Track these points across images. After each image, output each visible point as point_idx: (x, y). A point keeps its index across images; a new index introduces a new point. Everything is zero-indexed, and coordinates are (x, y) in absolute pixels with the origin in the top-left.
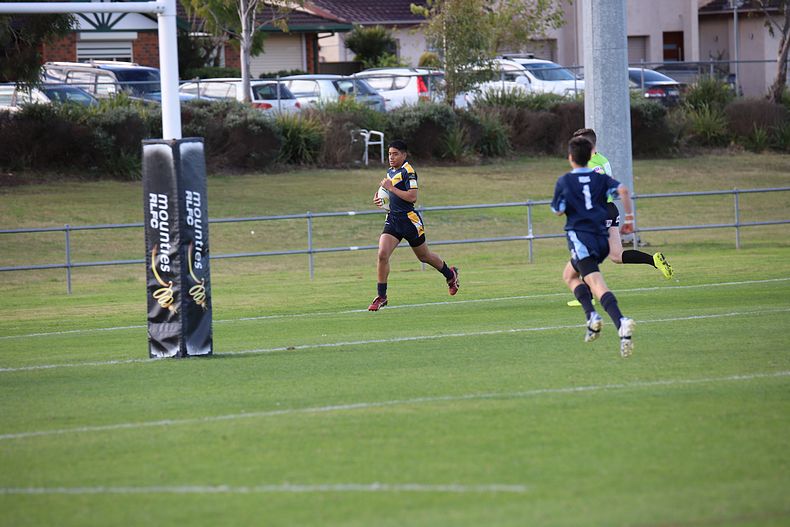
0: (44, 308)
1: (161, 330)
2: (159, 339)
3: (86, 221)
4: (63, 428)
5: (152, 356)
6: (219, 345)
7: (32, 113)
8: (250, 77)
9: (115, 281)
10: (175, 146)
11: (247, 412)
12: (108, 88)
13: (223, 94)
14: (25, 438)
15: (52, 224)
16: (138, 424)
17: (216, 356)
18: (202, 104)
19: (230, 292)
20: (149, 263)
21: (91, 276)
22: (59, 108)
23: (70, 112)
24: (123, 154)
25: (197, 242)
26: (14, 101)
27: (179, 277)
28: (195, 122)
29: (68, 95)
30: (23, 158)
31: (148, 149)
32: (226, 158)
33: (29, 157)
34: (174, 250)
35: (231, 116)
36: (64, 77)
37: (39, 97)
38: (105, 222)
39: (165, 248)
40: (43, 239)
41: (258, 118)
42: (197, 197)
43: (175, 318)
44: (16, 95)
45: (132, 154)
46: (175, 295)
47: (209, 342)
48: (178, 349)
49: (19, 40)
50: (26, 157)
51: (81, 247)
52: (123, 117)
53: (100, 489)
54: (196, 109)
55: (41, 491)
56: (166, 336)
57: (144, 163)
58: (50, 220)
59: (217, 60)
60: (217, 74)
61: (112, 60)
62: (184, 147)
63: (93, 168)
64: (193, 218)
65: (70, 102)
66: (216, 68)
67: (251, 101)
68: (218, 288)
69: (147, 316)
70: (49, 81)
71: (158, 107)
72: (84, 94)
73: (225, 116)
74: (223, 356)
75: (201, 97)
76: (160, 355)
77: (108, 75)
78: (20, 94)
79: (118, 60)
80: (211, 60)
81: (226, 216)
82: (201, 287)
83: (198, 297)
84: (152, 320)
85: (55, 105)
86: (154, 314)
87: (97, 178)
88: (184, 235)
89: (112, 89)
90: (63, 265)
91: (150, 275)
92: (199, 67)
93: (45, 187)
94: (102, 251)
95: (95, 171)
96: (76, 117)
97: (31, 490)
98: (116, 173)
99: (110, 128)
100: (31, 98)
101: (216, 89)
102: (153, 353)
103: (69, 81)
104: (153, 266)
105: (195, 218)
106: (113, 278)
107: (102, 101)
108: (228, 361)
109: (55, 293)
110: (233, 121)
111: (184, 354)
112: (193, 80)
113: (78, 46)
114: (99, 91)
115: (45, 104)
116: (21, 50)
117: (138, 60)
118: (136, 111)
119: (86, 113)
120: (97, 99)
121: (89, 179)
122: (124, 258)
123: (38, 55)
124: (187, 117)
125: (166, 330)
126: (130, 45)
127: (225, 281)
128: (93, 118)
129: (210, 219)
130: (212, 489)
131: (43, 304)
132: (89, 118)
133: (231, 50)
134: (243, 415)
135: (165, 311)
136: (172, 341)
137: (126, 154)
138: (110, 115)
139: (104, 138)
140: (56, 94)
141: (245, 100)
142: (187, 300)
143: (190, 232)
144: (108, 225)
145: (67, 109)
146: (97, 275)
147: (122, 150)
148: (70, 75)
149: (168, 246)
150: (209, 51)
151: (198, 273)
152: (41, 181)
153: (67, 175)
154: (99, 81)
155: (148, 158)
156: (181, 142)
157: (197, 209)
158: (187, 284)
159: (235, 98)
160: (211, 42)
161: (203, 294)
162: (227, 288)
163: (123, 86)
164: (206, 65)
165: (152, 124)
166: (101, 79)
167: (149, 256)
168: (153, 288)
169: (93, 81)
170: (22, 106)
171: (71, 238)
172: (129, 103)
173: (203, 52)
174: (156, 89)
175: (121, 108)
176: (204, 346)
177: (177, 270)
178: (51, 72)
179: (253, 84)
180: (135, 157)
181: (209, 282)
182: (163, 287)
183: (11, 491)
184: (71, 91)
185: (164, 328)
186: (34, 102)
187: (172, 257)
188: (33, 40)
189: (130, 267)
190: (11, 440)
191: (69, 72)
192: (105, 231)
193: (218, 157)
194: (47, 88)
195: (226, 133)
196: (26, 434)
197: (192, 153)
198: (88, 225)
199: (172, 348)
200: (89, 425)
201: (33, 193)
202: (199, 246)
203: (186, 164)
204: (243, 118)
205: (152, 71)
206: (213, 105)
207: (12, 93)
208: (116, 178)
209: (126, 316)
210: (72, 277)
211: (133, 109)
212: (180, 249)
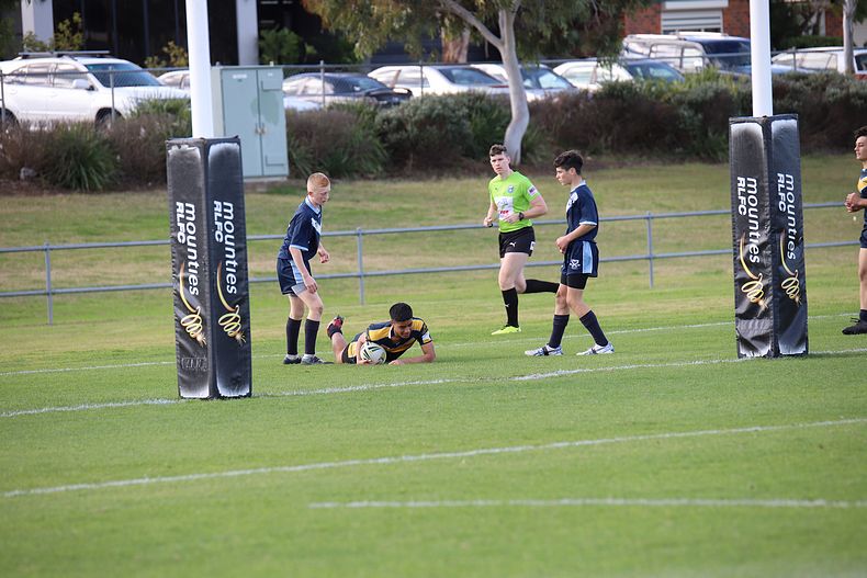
0: (624, 304)
1: (750, 326)
2: (748, 337)
3: (670, 208)
4: (644, 434)
5: (740, 356)
6: (815, 344)
7: (613, 92)
8: (853, 46)
9: (701, 274)
10: (766, 124)
11: (846, 418)
12: (695, 61)
13: (822, 65)
14: (603, 445)
15: (634, 212)
16: (726, 431)
17: (812, 356)
18: (799, 77)
19: (829, 284)
20: (736, 253)
21: (676, 268)
22: (641, 86)
23: (653, 89)
24: (710, 134)
25: (790, 230)
26: (594, 79)
27: (770, 269)
28: (791, 97)
29: (652, 70)
30: (602, 140)
31: (735, 128)
32: (825, 137)
33: (609, 139)
34: (764, 239)
35: (831, 90)
36: (647, 51)
37: (620, 74)
38: (691, 209)
39: (754, 237)
40: (623, 229)
41: (862, 91)
42: (790, 180)
43: (765, 314)
44: (595, 72)
45: (720, 134)
46: (765, 289)
47: (804, 340)
48: (769, 348)
49: (599, 12)
50: (606, 140)
51: (665, 236)
52: (711, 94)
53: (684, 501)
54: (792, 83)
55: (620, 502)
56: (756, 333)
57: (732, 144)
58: (631, 207)
59: (816, 28)
60: (817, 42)
61: (699, 30)
62: (775, 125)
63: (677, 150)
64: (785, 203)
65: (653, 78)
66: (815, 37)
67: (853, 72)
68: (815, 280)
69: (735, 312)
70: (631, 56)
71: (749, 81)
72: (670, 69)
73: (824, 89)
74: (820, 356)
75: (798, 70)
76: (749, 355)
77: (695, 48)
78: (600, 70)
79: (706, 30)
80: (809, 28)
81: (824, 200)
82: (795, 279)
83: (791, 290)
84: (741, 317)
85: (637, 82)
86: (742, 309)
87: (682, 161)
88: (777, 223)
89: (699, 63)
90: (644, 256)
91: (738, 267)
92: (795, 36)
93: (625, 171)
94: (687, 241)
95: (680, 153)
96: (660, 94)
97: (610, 501)
98: (703, 155)
99: (696, 106)
100: (611, 75)
101: (814, 60)
102: (743, 352)
103: (653, 55)
104: (741, 257)
105: (787, 203)
106: (699, 271)
107: (688, 76)
108: (825, 361)
109: (636, 287)
110: (833, 95)
111: (776, 353)
112: (789, 50)
113: (663, 16)
114: (685, 65)
115: (627, 82)
116: (602, 22)
117: (728, 30)
118: (725, 86)
119: (670, 90)
120: (683, 75)
121: (673, 162)
122: (712, 248)
123: (619, 26)
124: (780, 91)
125: (756, 327)
126: (720, 14)
127: (824, 272)
128: (678, 96)
129: (804, 205)
130: (807, 503)
131: (624, 299)
132: (674, 95)
133: (832, 16)
134: (841, 422)
135: (755, 306)
136: (763, 339)
137: (714, 134)
138: (696, 91)
139: (690, 118)
140: (639, 70)
141: (847, 72)
142: (779, 294)
143: (782, 220)
144: (694, 212)
145: (650, 86)
146: (682, 267)
147: (709, 129)
148: (654, 49)
149: (757, 234)
150: (808, 19)
151: (791, 264)
152: (621, 165)
153: (649, 158)
154: (685, 55)
155: (736, 138)
156: (772, 119)
157: (789, 193)
158: (779, 277)
159: (836, 70)
160: (810, 7)
161: (797, 287)
162: (825, 280)
163: (711, 59)
164: (804, 33)
165: (742, 101)
166: (688, 52)
167: (736, 246)
168: (740, 282)
169: (679, 55)
170: (602, 83)
171: (653, 227)
172: (718, 77)
173: (800, 20)
174: (746, 61)
175: (708, 83)
176: (798, 345)
177: (768, 261)
178: (633, 46)
179: (856, 53)
180: (724, 137)
181: (804, 273)
182: (752, 280)
183: (588, 501)
184: (655, 66)
185: (753, 325)
186: (614, 79)
187: (762, 247)
188: (614, 11)
189: (718, 258)
190: (588, 446)
191: (652, 46)
192: (690, 219)
193: (815, 136)
194: (629, 63)
195: (825, 108)
196: (605, 440)
197: (784, 131)
198: (672, 213)
199: (762, 348)
200: (671, 430)
201: (613, 178)
202: (792, 234)
203: (778, 142)
204: (844, 92)
205: (743, 42)
206: (811, 78)
207: (591, 69)
208: (703, 160)
209: (713, 312)
210: (655, 269)
211: (722, 84)
212: (770, 238)
